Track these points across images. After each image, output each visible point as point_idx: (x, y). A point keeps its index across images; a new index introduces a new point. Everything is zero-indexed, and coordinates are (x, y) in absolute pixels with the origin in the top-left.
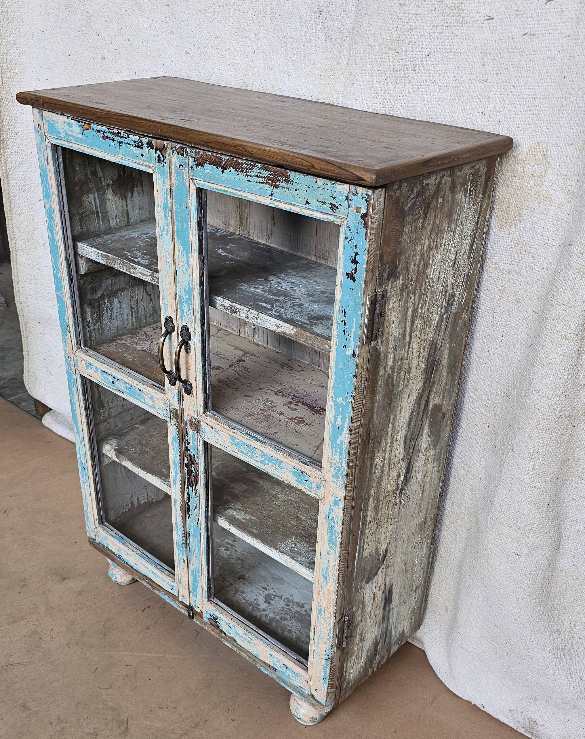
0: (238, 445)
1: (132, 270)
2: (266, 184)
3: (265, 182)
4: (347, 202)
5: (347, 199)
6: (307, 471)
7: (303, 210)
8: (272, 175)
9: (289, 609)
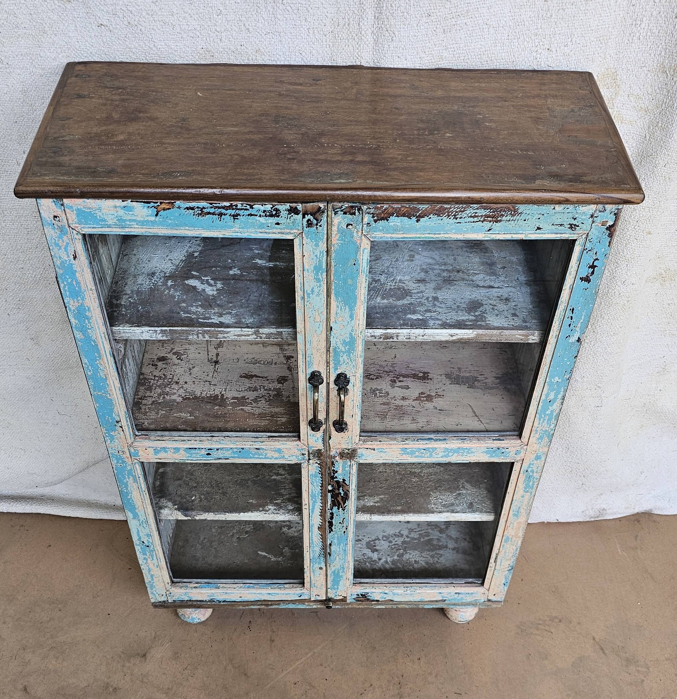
0: (412, 453)
1: (220, 336)
2: (483, 222)
3: (482, 219)
4: (591, 219)
5: (592, 217)
6: (503, 446)
7: (529, 235)
8: (493, 212)
9: (395, 545)
